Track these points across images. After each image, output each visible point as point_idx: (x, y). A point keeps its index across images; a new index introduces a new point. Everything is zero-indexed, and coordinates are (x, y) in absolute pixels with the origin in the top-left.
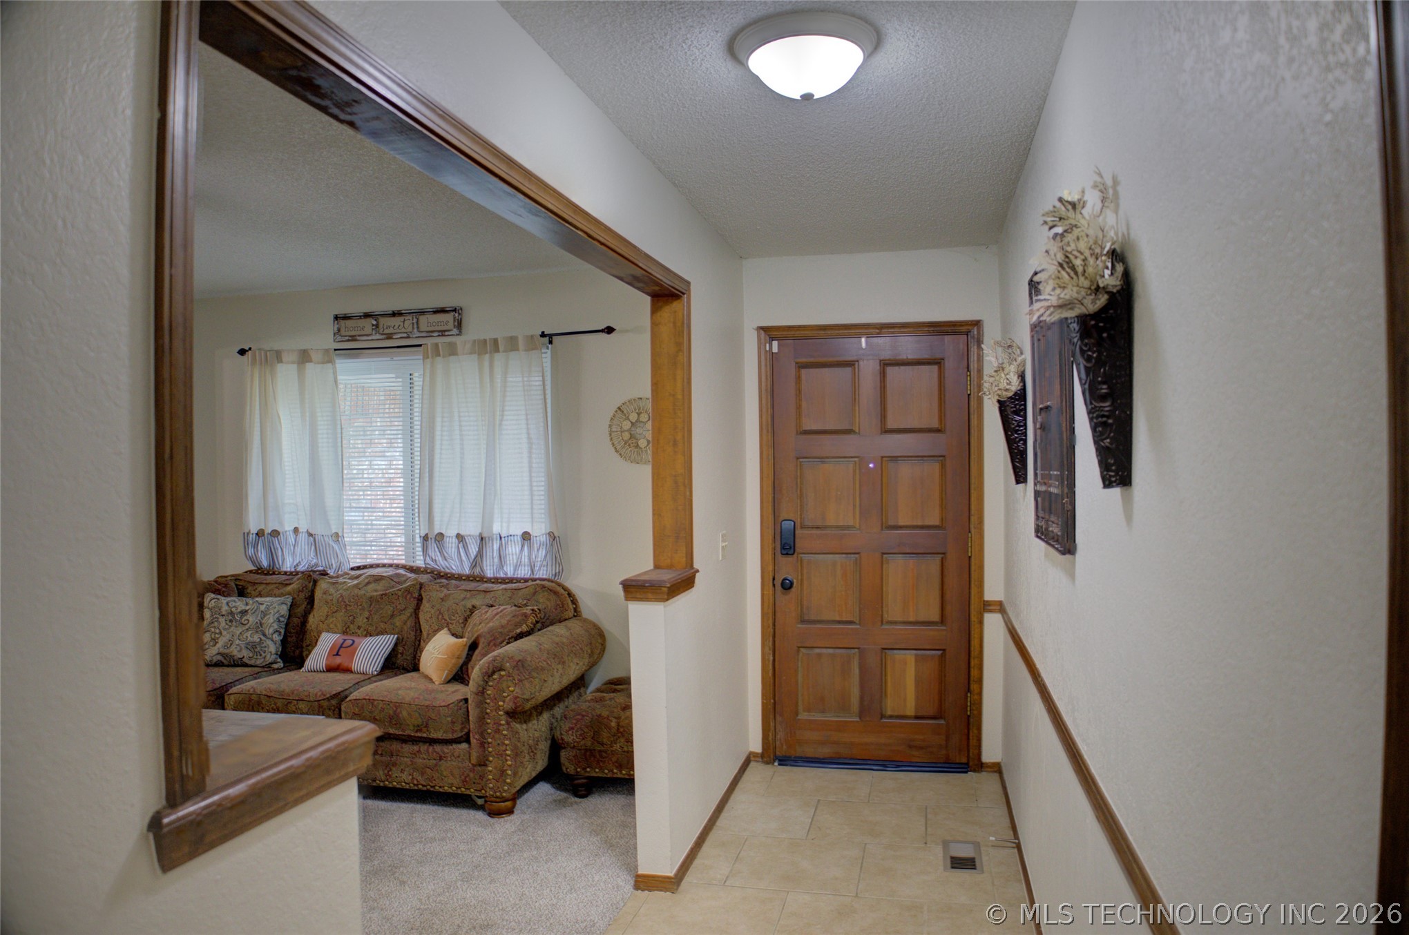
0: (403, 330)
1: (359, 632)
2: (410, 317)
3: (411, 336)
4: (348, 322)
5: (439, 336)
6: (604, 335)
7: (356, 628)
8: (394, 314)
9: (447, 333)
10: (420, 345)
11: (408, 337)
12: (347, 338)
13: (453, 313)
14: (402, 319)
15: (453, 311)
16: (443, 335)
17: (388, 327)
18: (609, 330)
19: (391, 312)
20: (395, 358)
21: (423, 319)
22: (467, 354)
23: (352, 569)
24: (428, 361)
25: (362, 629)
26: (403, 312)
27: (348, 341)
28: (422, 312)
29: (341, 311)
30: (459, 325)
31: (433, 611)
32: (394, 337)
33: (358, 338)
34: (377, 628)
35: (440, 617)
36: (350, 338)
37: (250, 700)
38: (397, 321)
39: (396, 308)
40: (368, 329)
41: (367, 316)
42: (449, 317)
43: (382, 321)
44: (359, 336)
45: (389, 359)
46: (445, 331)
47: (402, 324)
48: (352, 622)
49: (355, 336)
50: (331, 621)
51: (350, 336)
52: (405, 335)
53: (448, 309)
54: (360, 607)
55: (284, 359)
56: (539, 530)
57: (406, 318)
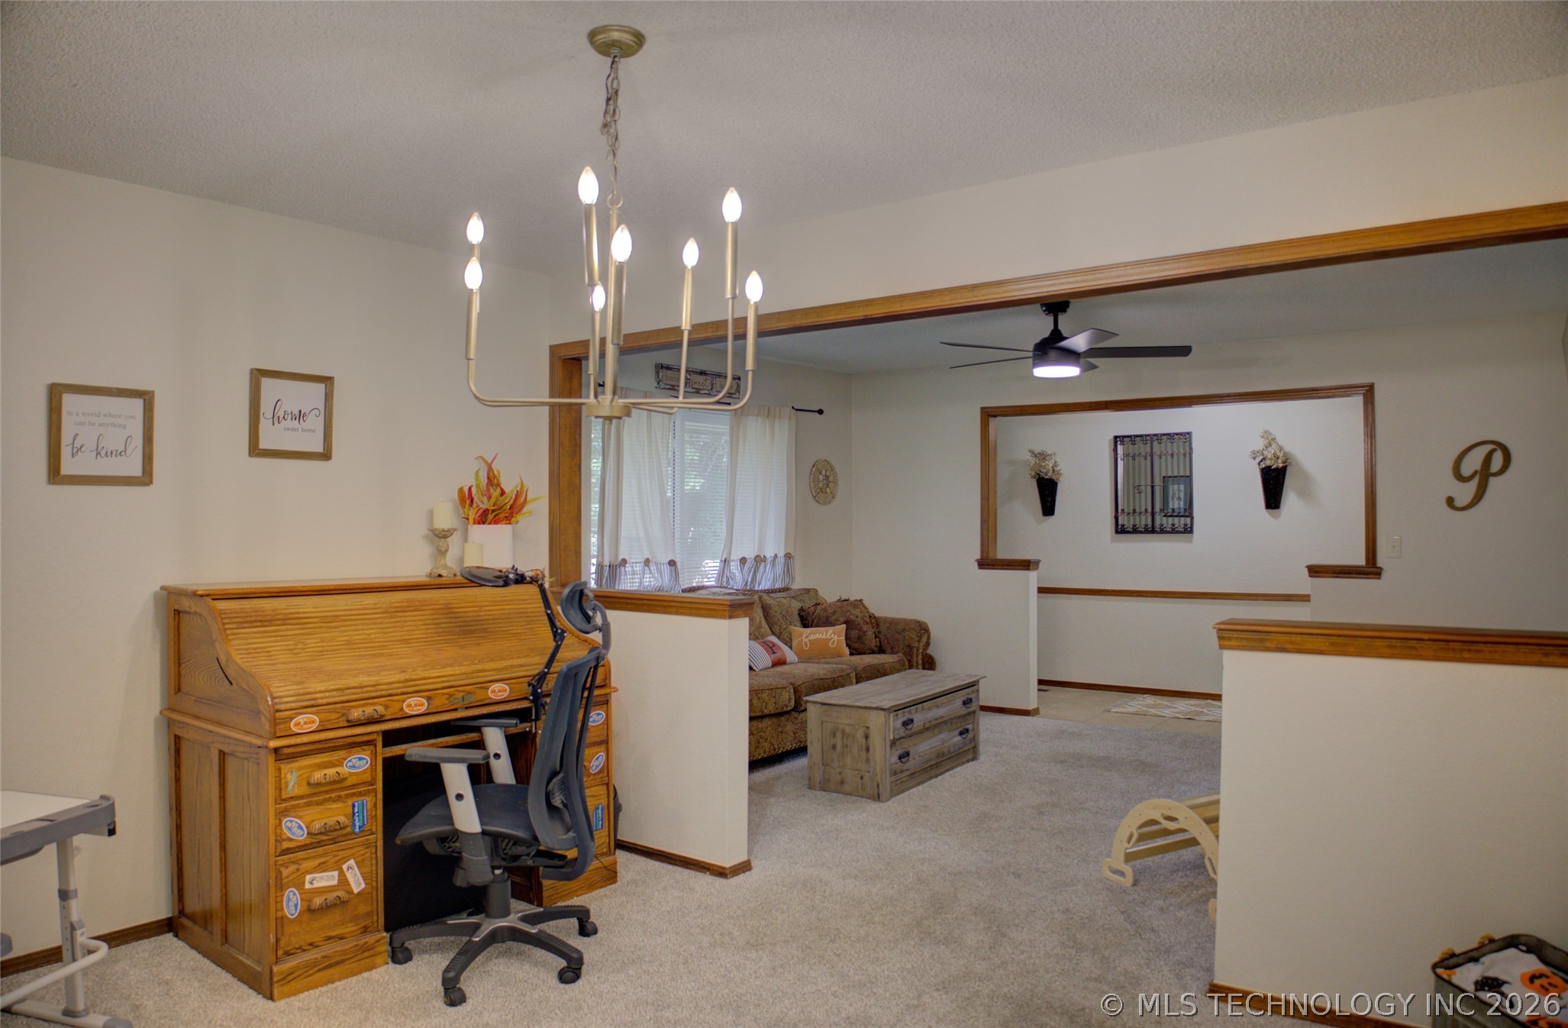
0: (705, 387)
2: (710, 378)
4: (669, 373)
6: (817, 414)
8: (702, 373)
9: (733, 396)
11: (710, 395)
12: (669, 386)
14: (704, 377)
15: (738, 379)
16: (730, 397)
17: (695, 383)
18: (820, 412)
19: (699, 371)
21: (718, 381)
22: (756, 416)
23: (684, 591)
26: (708, 373)
27: (669, 389)
28: (719, 376)
29: (665, 362)
30: (738, 390)
32: (701, 392)
36: (671, 387)
38: (701, 379)
39: (704, 367)
42: (735, 384)
43: (692, 377)
47: (705, 382)
49: (674, 386)
51: (672, 385)
52: (707, 392)
53: (735, 377)
56: (781, 554)
57: (708, 378)
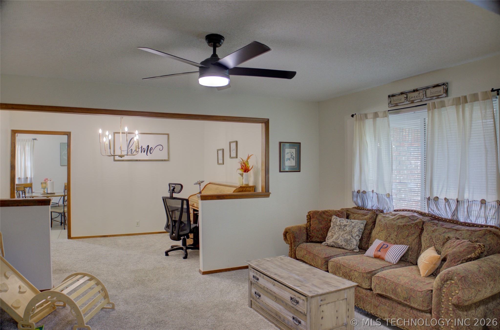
0: (419, 98)
1: (392, 241)
2: (422, 91)
3: (423, 100)
4: (394, 98)
5: (436, 98)
7: (390, 239)
8: (414, 91)
9: (440, 97)
10: (426, 104)
11: (421, 101)
12: (394, 105)
13: (443, 86)
14: (418, 92)
15: (443, 85)
16: (438, 98)
17: (412, 98)
19: (413, 90)
20: (416, 112)
21: (428, 91)
22: (450, 106)
23: (395, 211)
24: (430, 112)
25: (393, 240)
26: (418, 89)
27: (394, 106)
28: (428, 88)
29: (390, 94)
30: (446, 91)
31: (428, 237)
32: (415, 102)
33: (399, 104)
34: (400, 241)
35: (431, 240)
36: (395, 105)
37: (337, 266)
38: (416, 94)
39: (415, 88)
40: (403, 100)
41: (402, 93)
42: (441, 89)
43: (410, 95)
44: (399, 103)
45: (413, 112)
46: (439, 96)
47: (418, 95)
48: (389, 236)
49: (397, 104)
50: (380, 234)
52: (420, 100)
53: (440, 84)
54: (393, 230)
55: (368, 117)
56: (491, 199)
57: (420, 92)
